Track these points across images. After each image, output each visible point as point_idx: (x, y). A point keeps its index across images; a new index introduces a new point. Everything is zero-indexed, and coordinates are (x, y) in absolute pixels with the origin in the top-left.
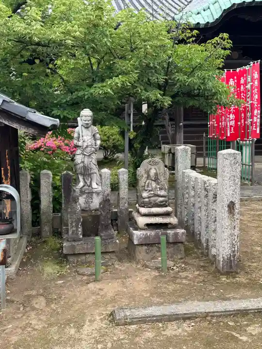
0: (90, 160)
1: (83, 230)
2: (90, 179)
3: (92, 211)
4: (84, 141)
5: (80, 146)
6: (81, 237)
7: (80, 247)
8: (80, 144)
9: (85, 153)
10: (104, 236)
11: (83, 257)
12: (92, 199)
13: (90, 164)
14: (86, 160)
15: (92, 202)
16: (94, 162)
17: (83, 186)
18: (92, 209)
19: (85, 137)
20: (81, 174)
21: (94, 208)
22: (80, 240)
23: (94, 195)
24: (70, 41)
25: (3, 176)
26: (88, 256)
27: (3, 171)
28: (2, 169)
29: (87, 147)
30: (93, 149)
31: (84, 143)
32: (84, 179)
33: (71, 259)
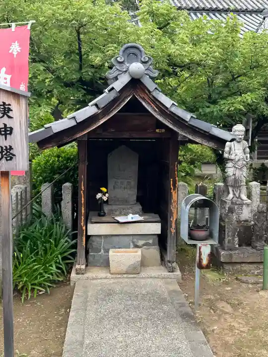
0: (241, 173)
1: (239, 240)
2: (239, 192)
3: (241, 222)
4: (236, 155)
5: (232, 160)
6: (237, 246)
7: (237, 255)
8: (232, 157)
9: (237, 166)
10: (259, 246)
11: (238, 266)
12: (242, 210)
13: (241, 177)
14: (238, 173)
15: (241, 213)
16: (245, 175)
17: (233, 198)
18: (241, 220)
19: (237, 151)
20: (232, 186)
21: (244, 219)
22: (236, 249)
23: (244, 207)
24: (210, 62)
25: (172, 187)
26: (243, 265)
27: (171, 182)
28: (171, 180)
29: (239, 160)
30: (244, 163)
31: (236, 157)
32: (233, 191)
33: (227, 267)
